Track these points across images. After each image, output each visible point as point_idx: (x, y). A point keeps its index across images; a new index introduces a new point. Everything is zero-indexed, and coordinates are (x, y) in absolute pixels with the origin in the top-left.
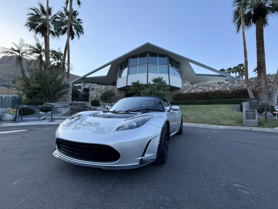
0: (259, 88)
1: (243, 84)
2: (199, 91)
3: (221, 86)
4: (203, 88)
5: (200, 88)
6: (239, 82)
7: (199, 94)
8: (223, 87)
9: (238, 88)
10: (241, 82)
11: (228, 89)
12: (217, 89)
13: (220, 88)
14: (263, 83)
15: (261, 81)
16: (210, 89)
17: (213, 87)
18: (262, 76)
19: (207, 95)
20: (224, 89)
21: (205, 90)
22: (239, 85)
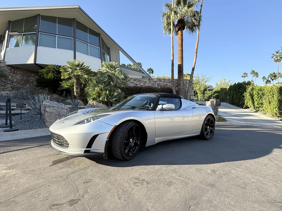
0: (178, 88)
1: (167, 83)
2: (130, 85)
3: (151, 82)
4: (135, 82)
5: (132, 82)
6: (165, 81)
7: (132, 89)
8: (152, 84)
9: (163, 86)
10: (166, 81)
11: (156, 86)
12: (147, 85)
13: (150, 84)
14: (182, 84)
15: (181, 83)
16: (142, 84)
17: (144, 83)
18: (182, 79)
19: (140, 90)
20: (153, 86)
21: (137, 85)
22: (165, 84)
